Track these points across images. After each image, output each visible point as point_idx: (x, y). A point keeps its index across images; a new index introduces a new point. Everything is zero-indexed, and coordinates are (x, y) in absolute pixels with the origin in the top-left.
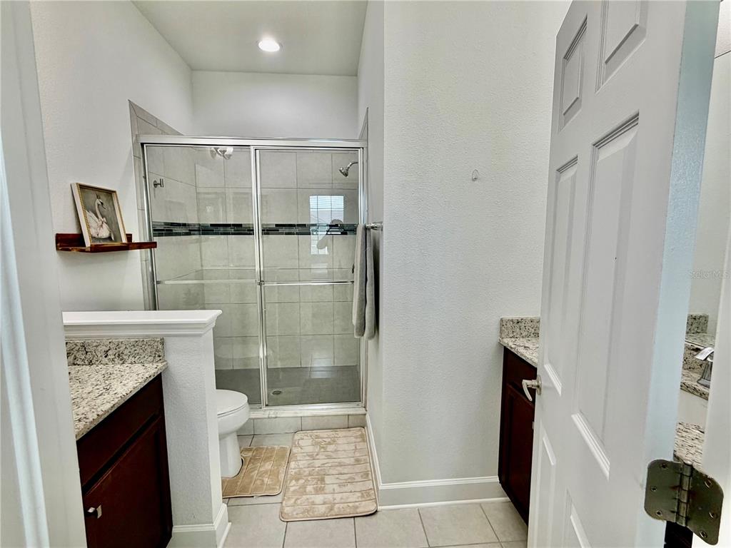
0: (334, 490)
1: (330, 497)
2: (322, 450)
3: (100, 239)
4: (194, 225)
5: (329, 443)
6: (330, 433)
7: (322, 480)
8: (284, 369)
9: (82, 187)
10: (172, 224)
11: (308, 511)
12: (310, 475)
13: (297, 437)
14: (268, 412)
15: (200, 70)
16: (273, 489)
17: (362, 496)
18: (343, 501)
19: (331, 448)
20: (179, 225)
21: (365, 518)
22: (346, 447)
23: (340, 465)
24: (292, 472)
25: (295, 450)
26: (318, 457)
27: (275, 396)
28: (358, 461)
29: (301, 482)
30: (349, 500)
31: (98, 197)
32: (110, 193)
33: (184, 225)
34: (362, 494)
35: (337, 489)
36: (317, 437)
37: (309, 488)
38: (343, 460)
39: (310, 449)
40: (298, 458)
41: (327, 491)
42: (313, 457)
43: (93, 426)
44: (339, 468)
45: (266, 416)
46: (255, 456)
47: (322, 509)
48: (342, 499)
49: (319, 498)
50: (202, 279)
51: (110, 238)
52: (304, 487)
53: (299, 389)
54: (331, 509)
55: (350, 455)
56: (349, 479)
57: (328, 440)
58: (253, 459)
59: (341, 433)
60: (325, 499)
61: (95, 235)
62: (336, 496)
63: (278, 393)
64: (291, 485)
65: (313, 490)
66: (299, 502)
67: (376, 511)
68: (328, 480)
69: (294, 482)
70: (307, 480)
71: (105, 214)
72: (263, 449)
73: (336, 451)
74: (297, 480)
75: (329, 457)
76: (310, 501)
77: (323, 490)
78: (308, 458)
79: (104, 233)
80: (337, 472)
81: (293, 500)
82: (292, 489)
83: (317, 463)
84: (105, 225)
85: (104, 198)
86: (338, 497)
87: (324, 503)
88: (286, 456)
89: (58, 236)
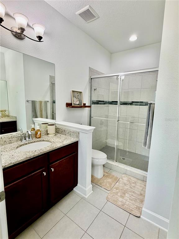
0: (127, 199)
1: (124, 201)
2: (130, 184)
3: (76, 105)
4: (107, 101)
5: (133, 183)
6: (135, 180)
7: (124, 194)
8: (129, 152)
9: (73, 91)
10: (99, 101)
11: (115, 201)
12: (122, 190)
13: (123, 175)
14: (116, 164)
15: (114, 53)
16: (108, 188)
17: (136, 208)
18: (128, 205)
19: (133, 185)
20: (101, 101)
21: (134, 216)
22: (139, 187)
23: (134, 192)
24: (116, 186)
25: (120, 180)
26: (127, 185)
27: (123, 160)
28: (141, 194)
29: (118, 191)
30: (130, 206)
31: (77, 94)
32: (81, 92)
33: (103, 101)
34: (137, 207)
35: (128, 200)
36: (130, 179)
37: (119, 194)
38: (136, 191)
39: (126, 182)
40: (120, 183)
41: (124, 199)
42: (125, 184)
43: (54, 149)
44: (133, 193)
45: (115, 165)
46: (108, 176)
47: (120, 203)
48: (128, 204)
49: (120, 199)
50: (108, 118)
51: (79, 104)
52: (118, 193)
53: (131, 160)
54: (123, 205)
55: (139, 191)
56: (135, 199)
57: (133, 182)
58: (107, 176)
59: (139, 182)
60: (123, 201)
61: (75, 103)
62: (127, 202)
63: (124, 159)
64: (114, 190)
65: (120, 196)
66: (114, 196)
67: (140, 217)
68: (127, 195)
69: (115, 189)
70: (119, 191)
71: (79, 98)
72: (111, 174)
73: (134, 187)
74: (117, 189)
75: (131, 188)
76: (118, 198)
77: (123, 197)
78: (123, 184)
79: (78, 103)
80: (131, 194)
81: (112, 195)
82: (113, 191)
83: (126, 187)
84: (78, 101)
85: (79, 94)
86: (127, 203)
87: (121, 202)
88: (117, 180)
89: (66, 103)
